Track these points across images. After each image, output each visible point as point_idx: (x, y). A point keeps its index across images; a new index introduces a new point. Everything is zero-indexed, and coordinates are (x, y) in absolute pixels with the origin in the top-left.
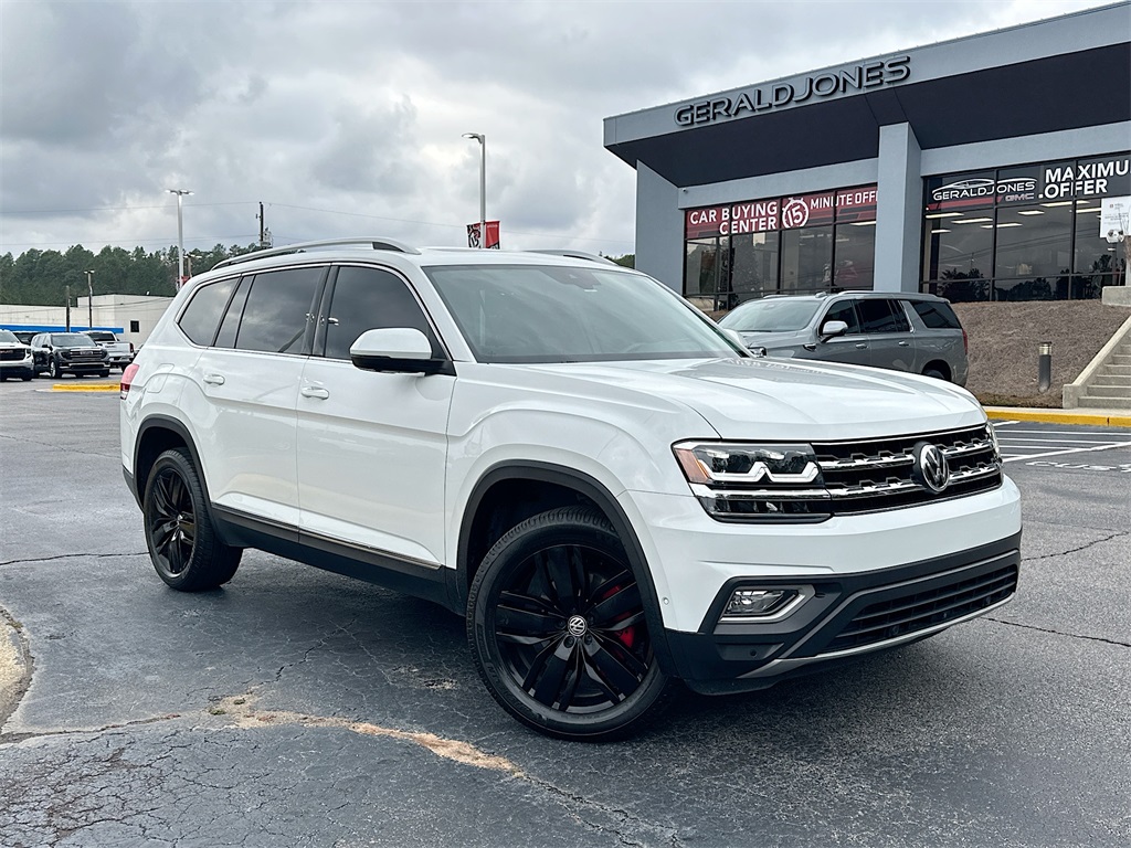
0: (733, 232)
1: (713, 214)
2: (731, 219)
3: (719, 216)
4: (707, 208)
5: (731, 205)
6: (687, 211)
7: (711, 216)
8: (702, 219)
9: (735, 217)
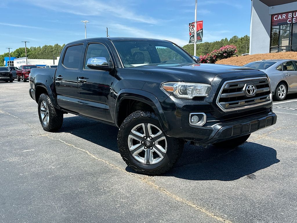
0: (293, 22)
1: (284, 16)
2: (293, 17)
3: (287, 17)
4: (281, 14)
5: (293, 12)
6: (272, 16)
7: (283, 17)
8: (279, 18)
9: (294, 16)
